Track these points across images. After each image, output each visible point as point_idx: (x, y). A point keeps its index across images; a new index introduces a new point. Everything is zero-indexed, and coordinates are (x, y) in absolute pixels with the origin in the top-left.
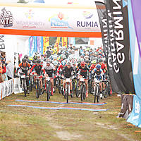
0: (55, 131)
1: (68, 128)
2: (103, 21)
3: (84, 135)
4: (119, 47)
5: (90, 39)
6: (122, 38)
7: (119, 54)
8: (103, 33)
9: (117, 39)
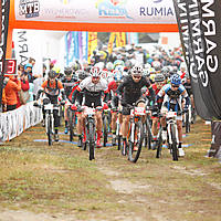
0: (107, 179)
1: (128, 174)
2: (181, 6)
3: (154, 185)
4: (210, 46)
5: (162, 34)
6: (214, 33)
7: (210, 57)
8: (180, 25)
9: (206, 34)
